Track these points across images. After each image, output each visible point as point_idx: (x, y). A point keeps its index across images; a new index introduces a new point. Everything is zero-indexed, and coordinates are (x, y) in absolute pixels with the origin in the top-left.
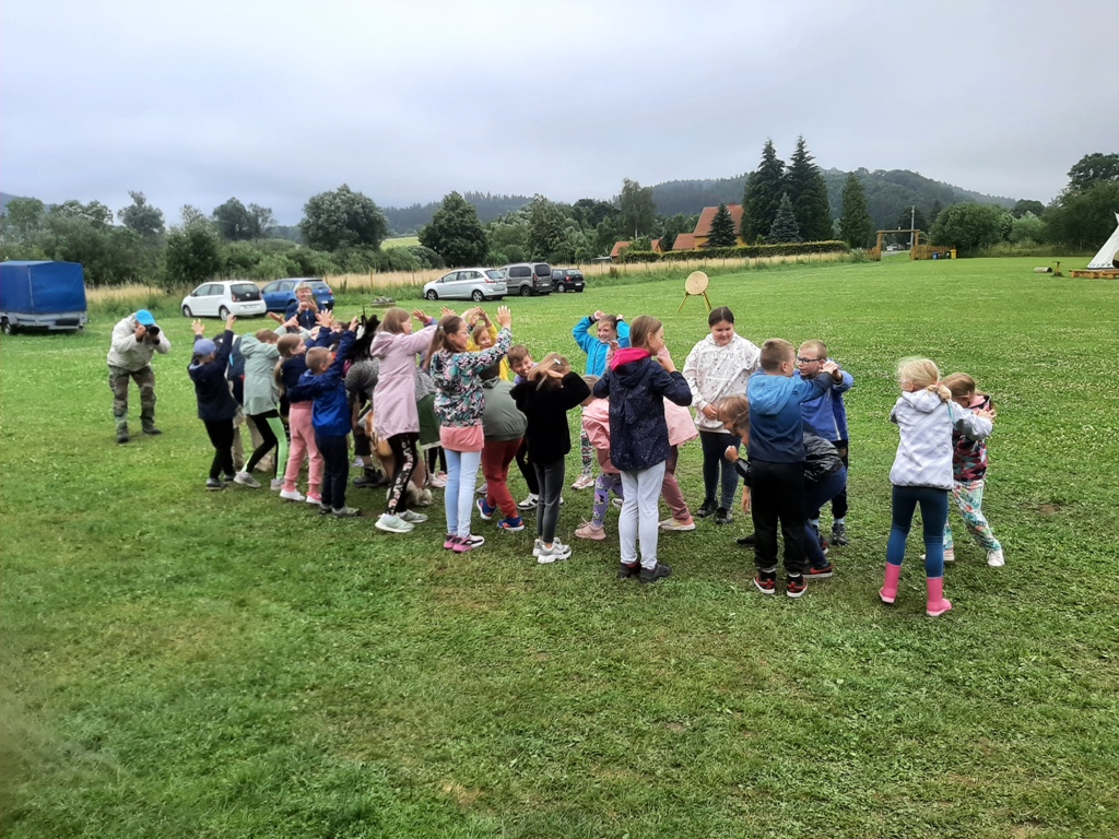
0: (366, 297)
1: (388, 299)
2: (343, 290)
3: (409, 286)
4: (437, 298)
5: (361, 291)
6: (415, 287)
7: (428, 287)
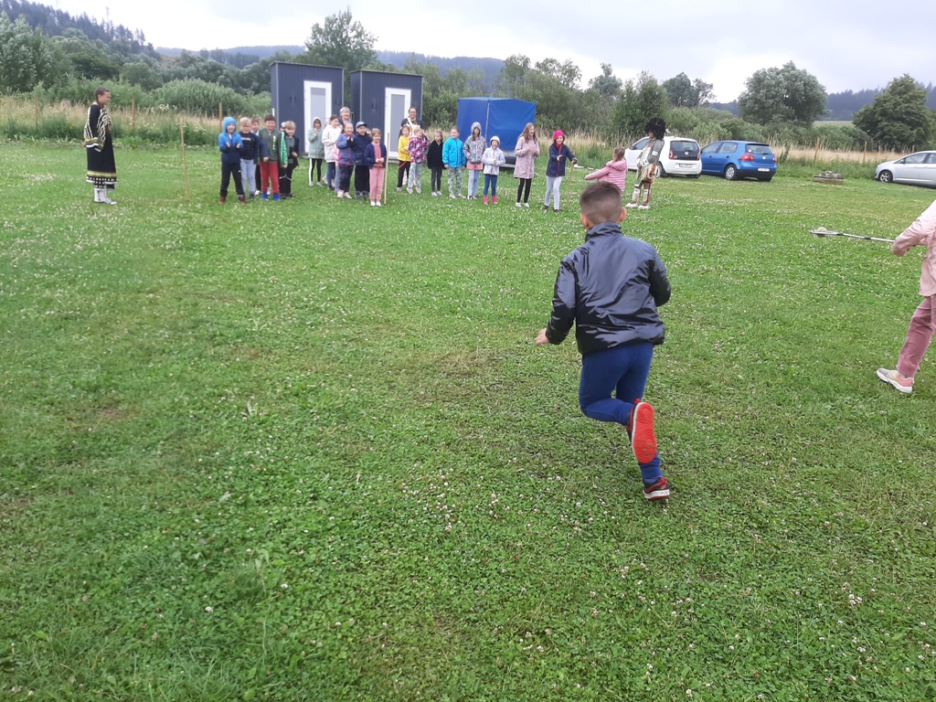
0: (807, 170)
1: (836, 175)
2: (783, 159)
3: (857, 164)
4: (891, 180)
5: (802, 162)
6: (864, 165)
7: (882, 167)
